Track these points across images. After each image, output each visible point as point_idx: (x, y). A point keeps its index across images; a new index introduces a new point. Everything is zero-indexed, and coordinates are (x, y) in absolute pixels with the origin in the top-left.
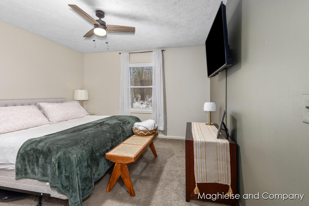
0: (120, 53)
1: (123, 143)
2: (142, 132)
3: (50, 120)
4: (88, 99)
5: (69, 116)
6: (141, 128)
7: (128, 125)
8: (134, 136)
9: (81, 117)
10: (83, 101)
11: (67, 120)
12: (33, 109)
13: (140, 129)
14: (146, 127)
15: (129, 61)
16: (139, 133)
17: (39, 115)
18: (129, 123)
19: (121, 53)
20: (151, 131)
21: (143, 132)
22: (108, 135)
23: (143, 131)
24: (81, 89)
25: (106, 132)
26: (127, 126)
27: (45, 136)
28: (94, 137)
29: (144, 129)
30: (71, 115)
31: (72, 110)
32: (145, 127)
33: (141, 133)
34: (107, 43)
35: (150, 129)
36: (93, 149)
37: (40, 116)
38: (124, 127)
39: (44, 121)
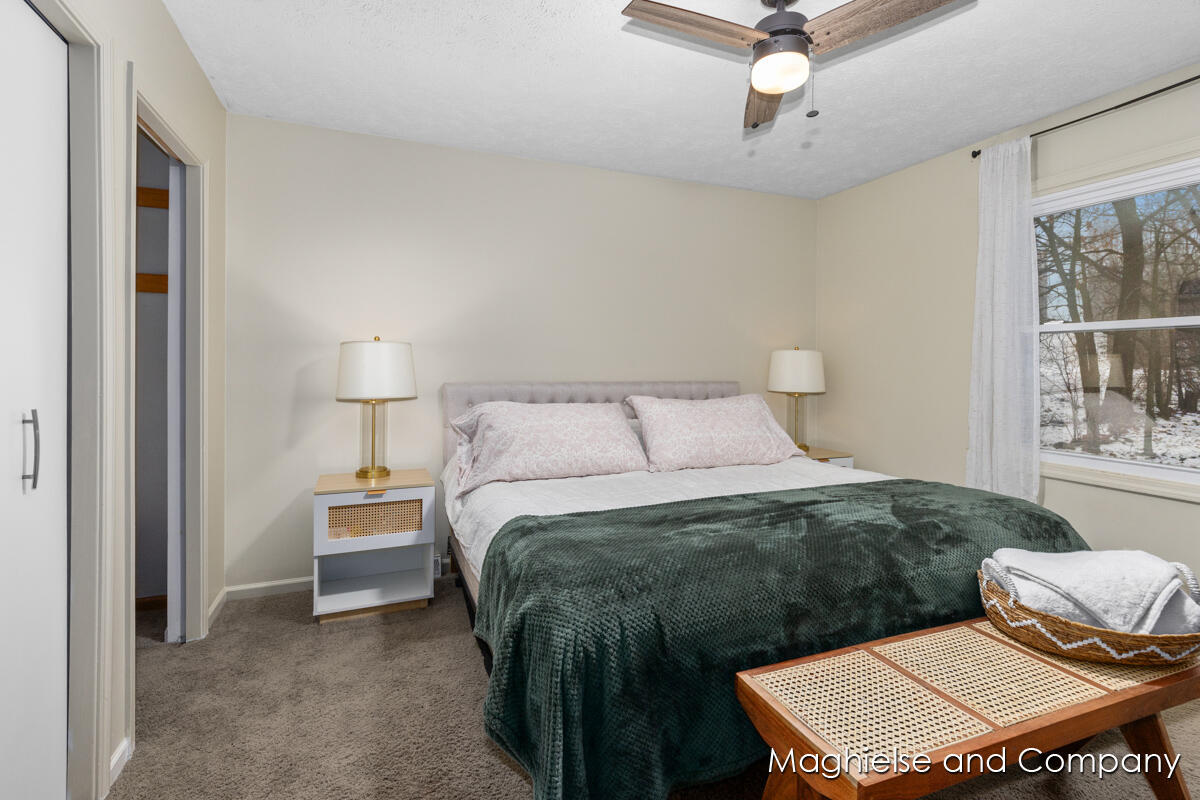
0: (975, 154)
1: (877, 649)
2: (1034, 621)
3: (652, 458)
4: (821, 389)
5: (718, 451)
6: (1029, 594)
7: (938, 552)
8: (978, 625)
9: (766, 461)
10: (801, 395)
11: (709, 465)
12: (608, 417)
13: (1023, 602)
14: (1080, 597)
15: (1035, 178)
16: (1013, 625)
17: (619, 437)
18: (954, 540)
19: (979, 153)
20: (1118, 641)
21: (1044, 625)
22: (773, 577)
23: (1044, 618)
24: (797, 349)
25: (764, 560)
26: (935, 558)
27: (568, 515)
28: (683, 573)
29: (1061, 608)
30: (722, 450)
31: (731, 429)
32: (1068, 597)
33: (1026, 627)
34: (813, 114)
35: (1118, 624)
36: (659, 626)
37: (619, 440)
38: (906, 556)
39: (632, 459)
